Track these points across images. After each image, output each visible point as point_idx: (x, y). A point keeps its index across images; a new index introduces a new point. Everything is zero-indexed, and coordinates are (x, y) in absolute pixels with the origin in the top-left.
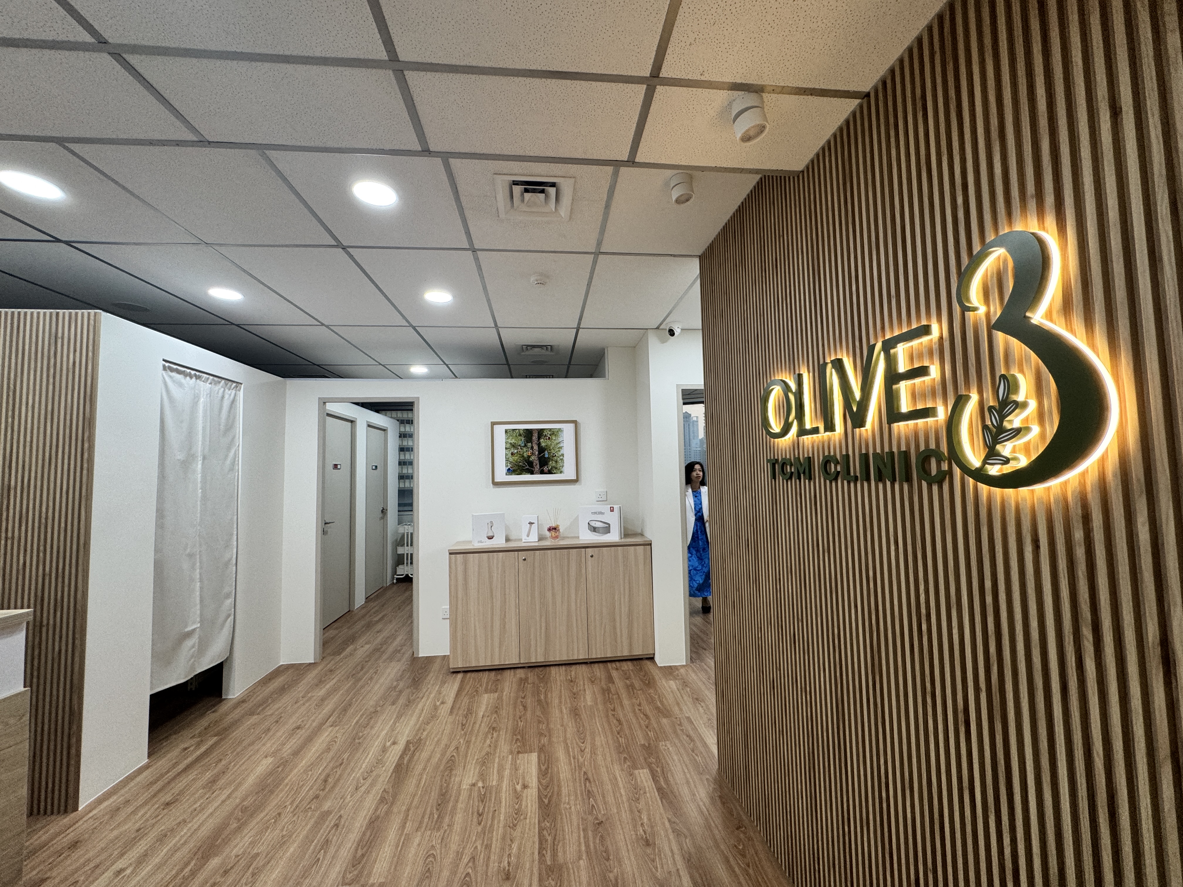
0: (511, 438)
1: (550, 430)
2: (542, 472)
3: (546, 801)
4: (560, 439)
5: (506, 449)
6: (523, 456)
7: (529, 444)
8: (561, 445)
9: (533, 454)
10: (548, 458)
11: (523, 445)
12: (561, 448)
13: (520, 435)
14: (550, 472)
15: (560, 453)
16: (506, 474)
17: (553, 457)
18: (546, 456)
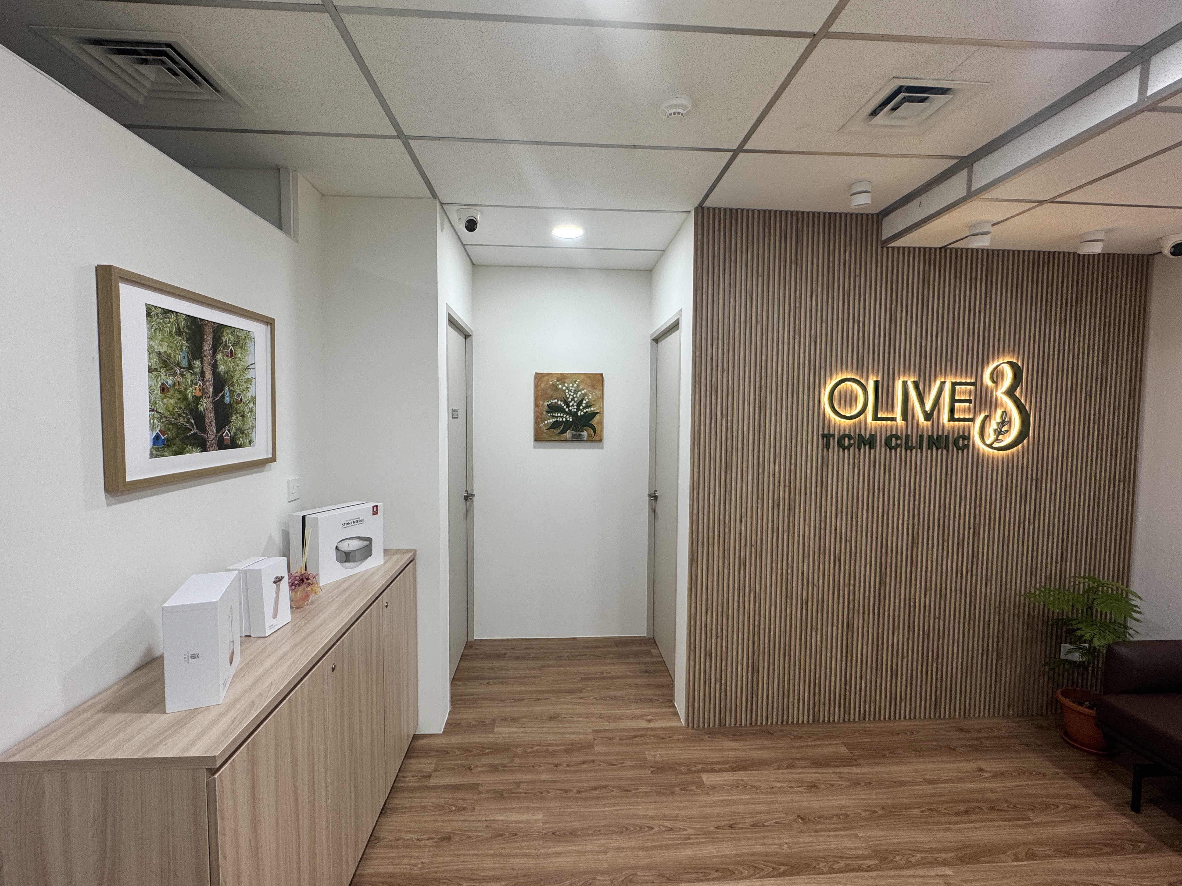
0: (159, 336)
1: (234, 330)
2: (222, 446)
3: (782, 868)
4: (249, 360)
5: (150, 371)
6: (185, 398)
7: (197, 363)
8: (250, 374)
9: (203, 391)
10: (230, 405)
11: (184, 363)
12: (249, 381)
13: (179, 333)
14: (234, 444)
15: (249, 394)
16: (152, 456)
17: (238, 403)
18: (227, 400)
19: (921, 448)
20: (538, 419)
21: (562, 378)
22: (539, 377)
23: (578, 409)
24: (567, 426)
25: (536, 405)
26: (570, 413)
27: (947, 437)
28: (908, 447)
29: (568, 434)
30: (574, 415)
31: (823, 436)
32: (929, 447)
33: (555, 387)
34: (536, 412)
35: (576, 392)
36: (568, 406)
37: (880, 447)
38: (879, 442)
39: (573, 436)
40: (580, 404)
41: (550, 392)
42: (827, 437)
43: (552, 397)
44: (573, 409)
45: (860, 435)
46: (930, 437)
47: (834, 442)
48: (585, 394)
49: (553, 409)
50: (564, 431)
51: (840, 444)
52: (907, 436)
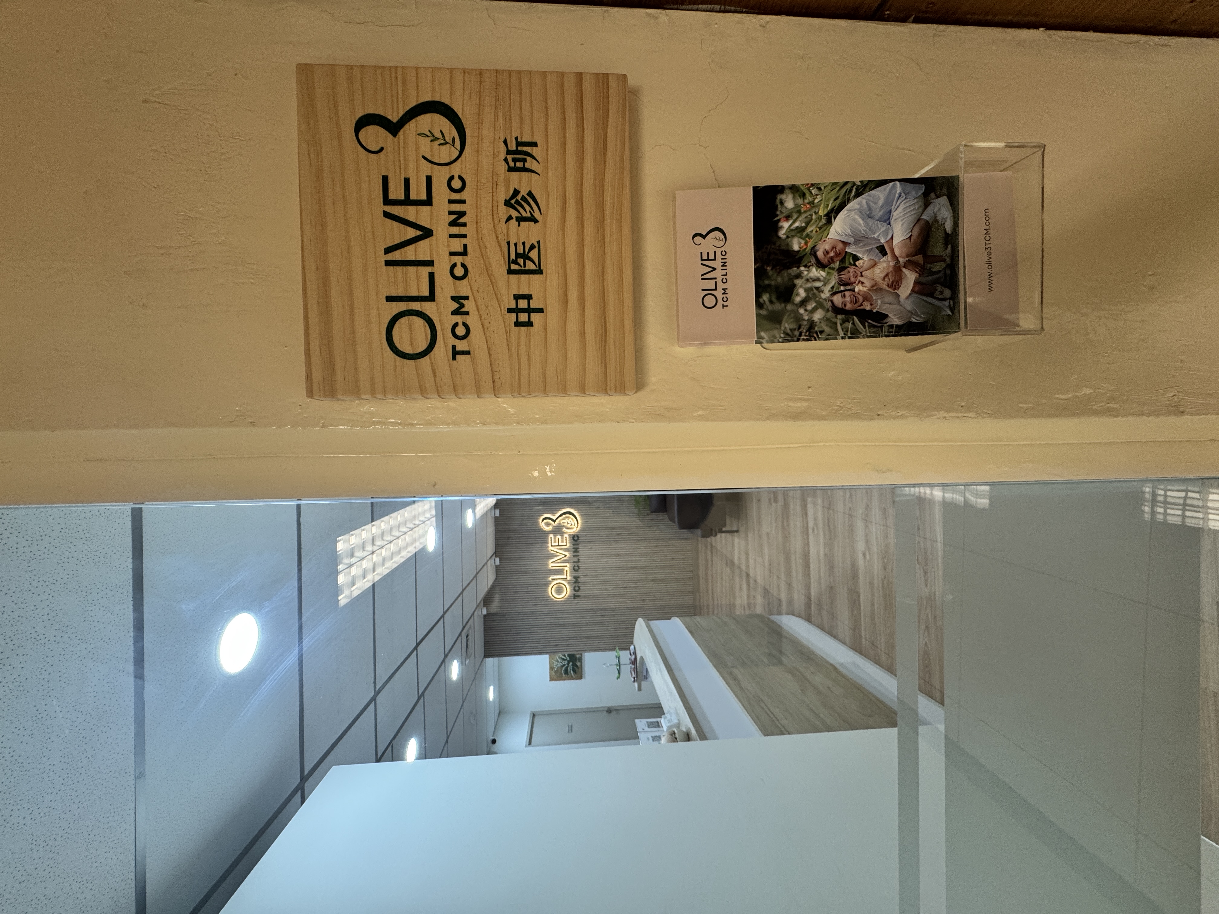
19: (578, 556)
20: (572, 678)
21: (551, 668)
22: (552, 679)
23: (566, 660)
24: (574, 665)
25: (565, 680)
26: (568, 664)
27: (573, 545)
28: (578, 561)
29: (578, 664)
30: (569, 662)
31: (574, 598)
32: (578, 552)
33: (555, 672)
34: (568, 680)
35: (558, 662)
36: (564, 665)
37: (580, 574)
38: (576, 574)
39: (579, 661)
40: (563, 659)
41: (558, 674)
42: (575, 597)
43: (561, 673)
44: (566, 662)
45: (574, 583)
46: (574, 552)
47: (577, 593)
48: (559, 657)
49: (566, 672)
50: (577, 666)
51: (578, 591)
52: (574, 562)
